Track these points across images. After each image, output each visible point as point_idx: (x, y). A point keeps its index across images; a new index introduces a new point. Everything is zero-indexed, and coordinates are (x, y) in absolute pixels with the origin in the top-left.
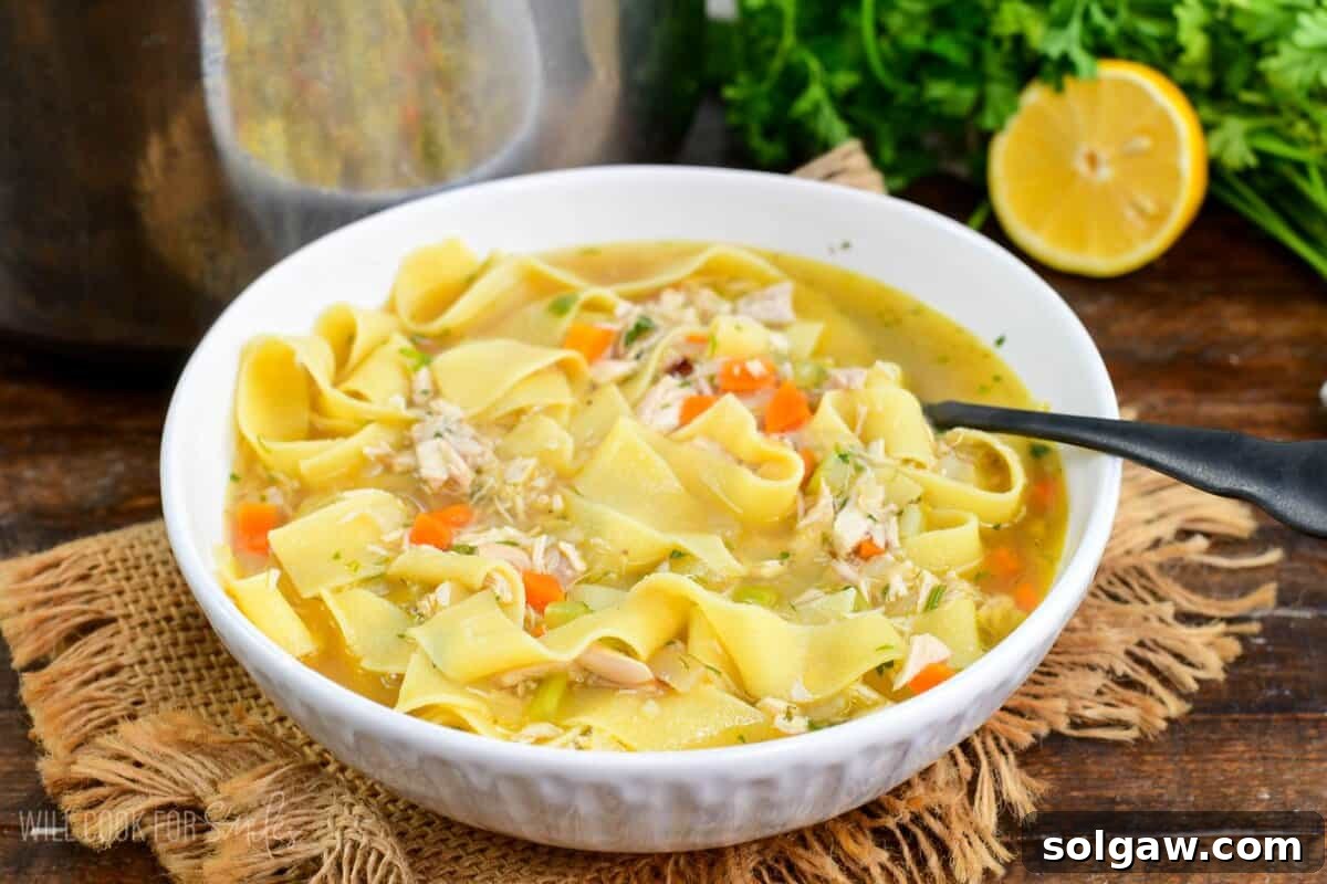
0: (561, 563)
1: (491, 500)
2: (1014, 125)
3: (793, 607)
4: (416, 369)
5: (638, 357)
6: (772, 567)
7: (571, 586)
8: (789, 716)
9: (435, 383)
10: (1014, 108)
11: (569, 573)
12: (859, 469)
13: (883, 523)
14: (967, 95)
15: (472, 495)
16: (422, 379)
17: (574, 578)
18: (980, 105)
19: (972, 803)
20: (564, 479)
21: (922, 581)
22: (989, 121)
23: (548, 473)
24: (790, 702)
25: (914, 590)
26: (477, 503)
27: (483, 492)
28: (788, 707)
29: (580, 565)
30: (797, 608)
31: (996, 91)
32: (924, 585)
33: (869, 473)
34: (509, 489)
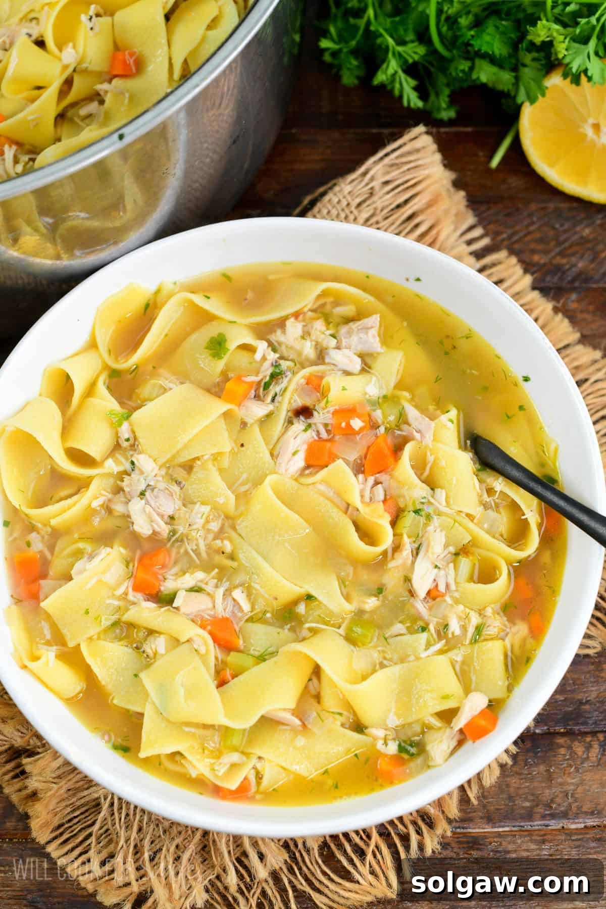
0: (234, 606)
1: (182, 541)
3: (386, 639)
4: (120, 423)
5: (273, 400)
6: (372, 603)
7: (242, 623)
8: (386, 744)
9: (133, 432)
11: (240, 614)
12: (428, 517)
13: (444, 570)
14: (508, 77)
15: (169, 539)
16: (125, 430)
17: (243, 617)
20: (230, 522)
21: (469, 621)
22: (521, 97)
23: (220, 516)
24: (386, 729)
25: (464, 628)
26: (173, 545)
27: (177, 536)
28: (386, 736)
29: (246, 606)
30: (390, 640)
32: (471, 625)
33: (436, 521)
34: (194, 534)
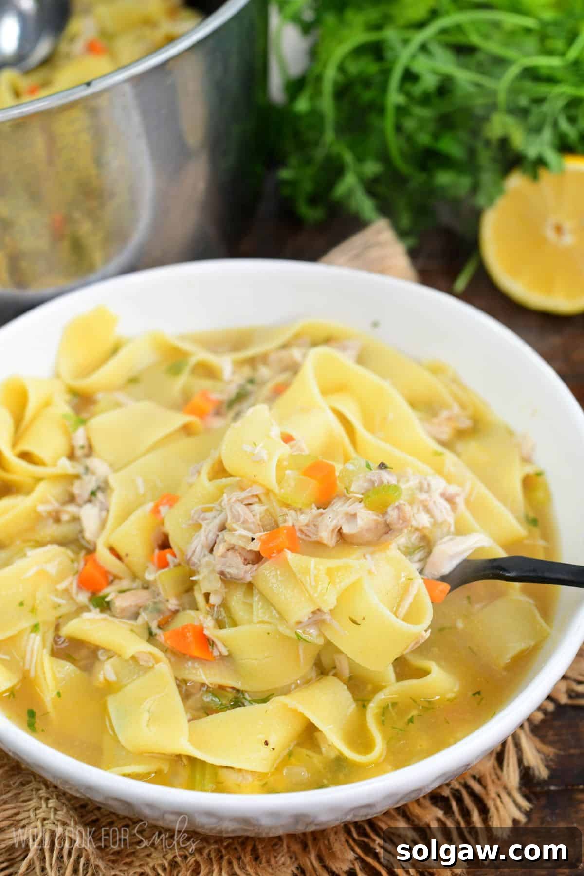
2: (501, 203)
4: (75, 430)
9: (88, 439)
10: (500, 191)
14: (465, 182)
16: (80, 437)
18: (475, 189)
19: (501, 768)
22: (481, 200)
31: (487, 177)
